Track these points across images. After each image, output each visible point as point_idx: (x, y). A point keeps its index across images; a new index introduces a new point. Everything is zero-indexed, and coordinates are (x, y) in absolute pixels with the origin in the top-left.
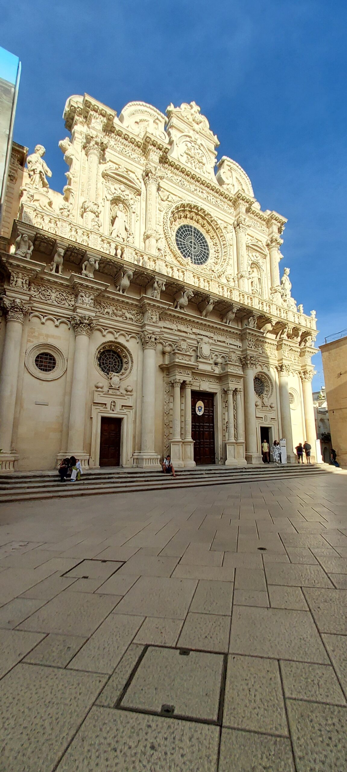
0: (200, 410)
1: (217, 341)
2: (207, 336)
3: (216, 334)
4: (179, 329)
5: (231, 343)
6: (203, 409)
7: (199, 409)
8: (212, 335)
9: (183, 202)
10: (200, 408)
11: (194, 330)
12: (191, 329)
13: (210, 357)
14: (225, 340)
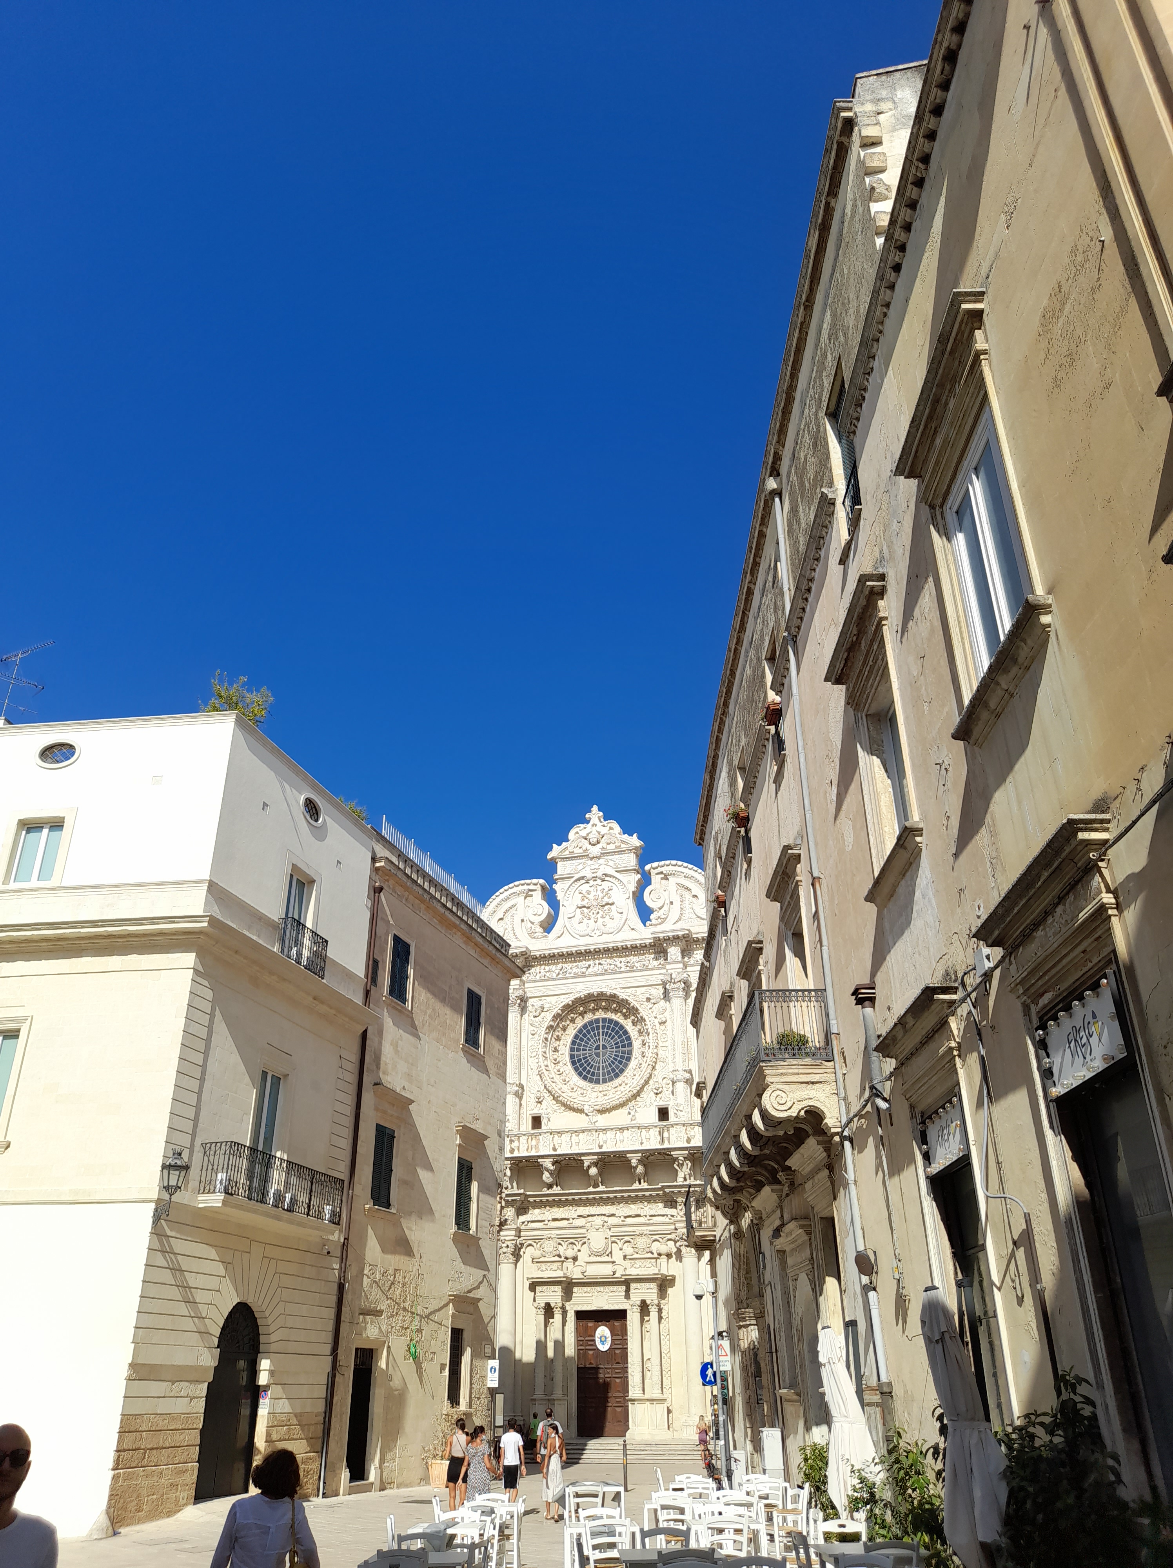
0: (603, 1343)
3: (621, 1205)
6: (609, 1340)
7: (601, 1341)
8: (613, 1210)
10: (603, 1339)
11: (578, 1212)
13: (609, 1250)
14: (639, 1213)
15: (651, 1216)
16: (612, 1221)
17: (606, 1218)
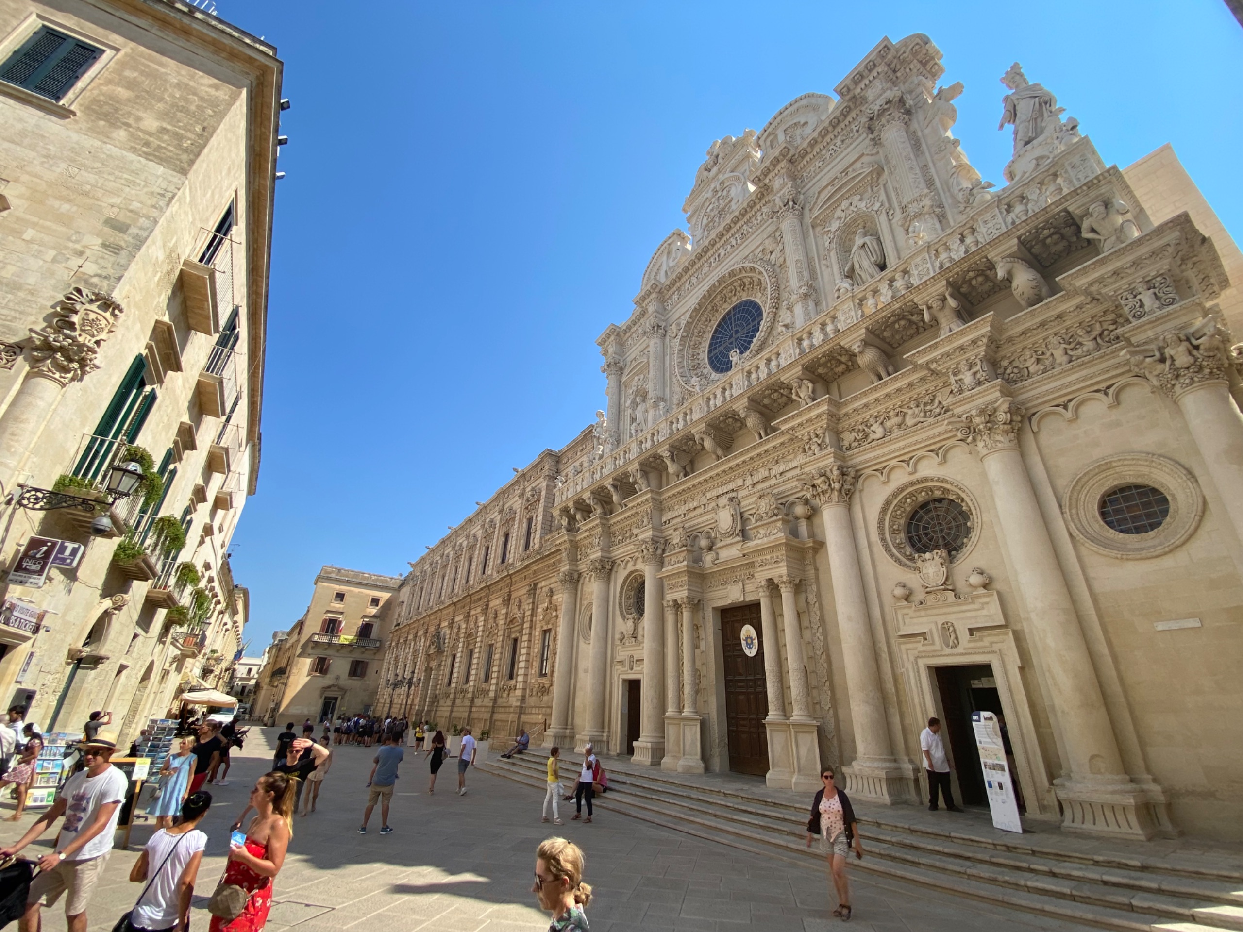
0: (749, 646)
1: (753, 485)
2: (732, 490)
6: (756, 643)
7: (747, 644)
8: (739, 482)
10: (749, 641)
11: (709, 495)
13: (739, 528)
14: (767, 474)
15: (781, 474)
16: (741, 494)
17: (734, 494)
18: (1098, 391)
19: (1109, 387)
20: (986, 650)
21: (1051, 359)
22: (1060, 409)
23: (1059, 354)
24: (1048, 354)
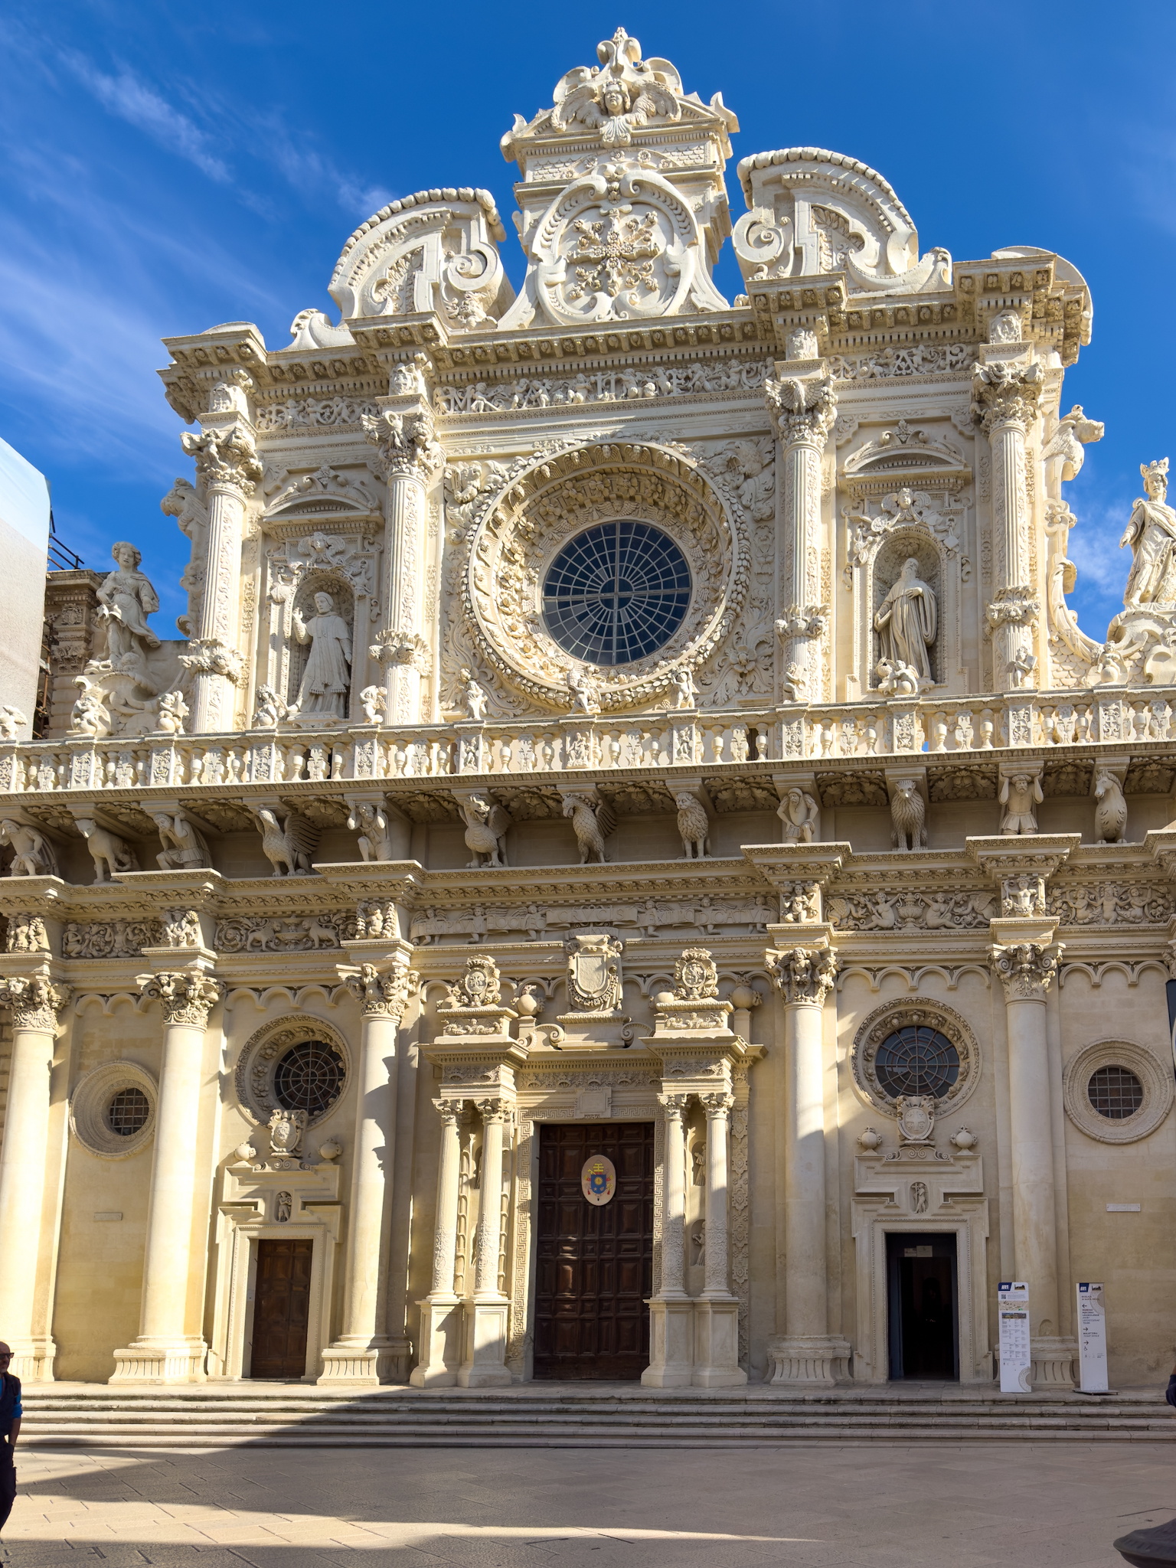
0: (599, 1190)
1: (658, 928)
2: (610, 924)
3: (650, 904)
4: (491, 927)
5: (721, 917)
6: (612, 1185)
7: (593, 1185)
8: (630, 913)
9: (534, 464)
10: (598, 1182)
11: (553, 916)
12: (544, 915)
13: (620, 995)
14: (689, 917)
15: (716, 926)
18: (1127, 963)
19: (1137, 963)
20: (956, 1218)
21: (1099, 909)
22: (1090, 969)
23: (1109, 906)
24: (1099, 902)
